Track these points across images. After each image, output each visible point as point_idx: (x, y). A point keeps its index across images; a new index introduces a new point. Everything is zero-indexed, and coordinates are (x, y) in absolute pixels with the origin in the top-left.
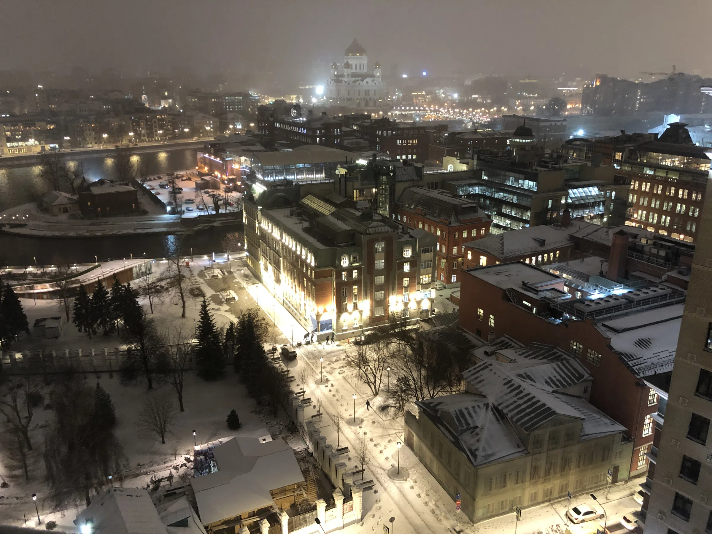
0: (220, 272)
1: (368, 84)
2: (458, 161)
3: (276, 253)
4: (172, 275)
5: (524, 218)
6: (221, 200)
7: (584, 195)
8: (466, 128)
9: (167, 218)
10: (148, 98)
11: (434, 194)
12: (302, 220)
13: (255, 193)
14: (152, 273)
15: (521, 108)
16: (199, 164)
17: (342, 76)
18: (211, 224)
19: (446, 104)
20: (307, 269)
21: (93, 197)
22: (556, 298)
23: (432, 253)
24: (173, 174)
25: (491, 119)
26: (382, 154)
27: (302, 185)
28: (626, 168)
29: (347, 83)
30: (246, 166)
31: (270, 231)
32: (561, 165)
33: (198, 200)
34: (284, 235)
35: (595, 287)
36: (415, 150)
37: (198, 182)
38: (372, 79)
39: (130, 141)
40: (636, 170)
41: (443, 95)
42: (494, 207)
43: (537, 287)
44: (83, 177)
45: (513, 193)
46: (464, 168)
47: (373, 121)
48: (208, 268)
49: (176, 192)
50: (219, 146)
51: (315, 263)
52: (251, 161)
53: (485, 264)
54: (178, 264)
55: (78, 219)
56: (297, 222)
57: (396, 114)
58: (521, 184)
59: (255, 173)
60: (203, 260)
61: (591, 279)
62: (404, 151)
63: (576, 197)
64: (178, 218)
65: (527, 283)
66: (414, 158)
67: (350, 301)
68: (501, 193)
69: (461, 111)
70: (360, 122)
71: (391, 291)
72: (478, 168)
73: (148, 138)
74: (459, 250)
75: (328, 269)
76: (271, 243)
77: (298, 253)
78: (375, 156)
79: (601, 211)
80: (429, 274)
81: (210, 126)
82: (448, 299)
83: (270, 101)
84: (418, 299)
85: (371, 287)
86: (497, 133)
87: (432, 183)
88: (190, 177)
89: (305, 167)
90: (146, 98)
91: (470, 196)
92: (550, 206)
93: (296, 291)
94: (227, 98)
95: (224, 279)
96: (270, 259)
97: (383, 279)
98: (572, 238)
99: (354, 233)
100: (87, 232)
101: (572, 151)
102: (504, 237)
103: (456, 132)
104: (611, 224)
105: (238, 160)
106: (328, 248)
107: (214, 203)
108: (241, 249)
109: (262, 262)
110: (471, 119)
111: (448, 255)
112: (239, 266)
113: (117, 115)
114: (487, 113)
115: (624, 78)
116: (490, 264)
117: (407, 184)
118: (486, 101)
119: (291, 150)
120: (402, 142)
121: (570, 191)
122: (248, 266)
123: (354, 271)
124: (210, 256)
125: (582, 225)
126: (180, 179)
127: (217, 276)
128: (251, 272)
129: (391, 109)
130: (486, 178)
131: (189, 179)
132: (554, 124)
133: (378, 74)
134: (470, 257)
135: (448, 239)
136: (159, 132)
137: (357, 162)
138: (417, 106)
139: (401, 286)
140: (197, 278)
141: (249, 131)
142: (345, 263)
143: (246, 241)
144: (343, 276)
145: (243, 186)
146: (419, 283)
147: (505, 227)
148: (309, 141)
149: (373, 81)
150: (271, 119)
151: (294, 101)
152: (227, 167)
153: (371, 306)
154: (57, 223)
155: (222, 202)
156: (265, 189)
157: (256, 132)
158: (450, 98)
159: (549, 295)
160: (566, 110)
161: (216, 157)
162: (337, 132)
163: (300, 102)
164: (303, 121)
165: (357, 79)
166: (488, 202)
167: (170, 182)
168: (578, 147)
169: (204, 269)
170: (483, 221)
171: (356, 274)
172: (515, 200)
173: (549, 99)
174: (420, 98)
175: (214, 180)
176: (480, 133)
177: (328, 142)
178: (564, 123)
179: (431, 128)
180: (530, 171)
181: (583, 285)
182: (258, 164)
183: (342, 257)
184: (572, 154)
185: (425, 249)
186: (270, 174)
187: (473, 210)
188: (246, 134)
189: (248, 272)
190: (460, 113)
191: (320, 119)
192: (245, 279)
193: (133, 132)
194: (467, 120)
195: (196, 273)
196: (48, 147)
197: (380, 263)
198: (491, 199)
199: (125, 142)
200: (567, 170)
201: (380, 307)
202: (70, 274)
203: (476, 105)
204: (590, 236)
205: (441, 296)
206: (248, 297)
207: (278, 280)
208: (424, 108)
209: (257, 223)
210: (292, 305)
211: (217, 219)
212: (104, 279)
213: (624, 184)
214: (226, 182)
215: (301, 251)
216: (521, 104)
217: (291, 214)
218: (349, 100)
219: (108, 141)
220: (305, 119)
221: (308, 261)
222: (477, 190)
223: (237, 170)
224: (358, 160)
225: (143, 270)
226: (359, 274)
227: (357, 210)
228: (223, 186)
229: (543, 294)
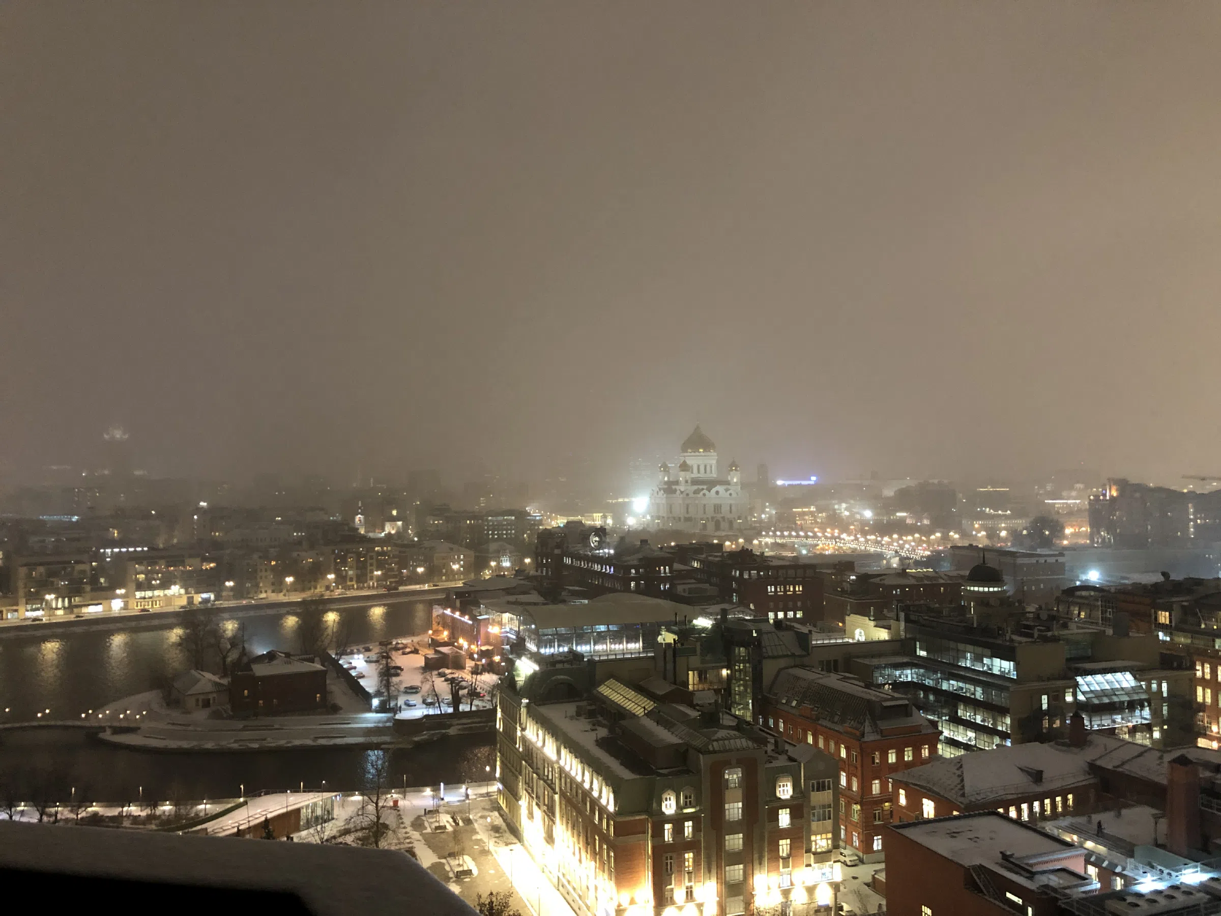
0: (451, 820)
1: (719, 495)
2: (872, 623)
3: (549, 785)
4: (365, 824)
5: (1000, 728)
6: (465, 688)
7: (1108, 687)
8: (889, 567)
9: (372, 718)
10: (365, 518)
11: (833, 681)
12: (595, 725)
13: (518, 675)
14: (333, 819)
15: (983, 533)
16: (435, 626)
17: (677, 483)
18: (444, 731)
19: (852, 527)
20: (600, 819)
21: (255, 680)
22: (1069, 887)
23: (831, 791)
24: (391, 643)
25: (932, 552)
26: (741, 608)
27: (600, 661)
28: (1183, 640)
29: (685, 494)
30: (511, 629)
31: (540, 744)
32: (1056, 633)
33: (426, 687)
34: (564, 752)
35: (1147, 868)
36: (799, 604)
37: (430, 657)
38: (725, 487)
39: (328, 588)
40: (1200, 643)
41: (847, 513)
42: (942, 707)
43: (1031, 865)
44: (244, 647)
45: (976, 682)
46: (883, 635)
47: (725, 554)
48: (430, 811)
49: (389, 673)
50: (469, 596)
51: (615, 806)
52: (519, 620)
53: (932, 816)
54: (377, 804)
55: (223, 718)
56: (589, 727)
57: (766, 544)
58: (988, 666)
59: (524, 640)
60: (424, 797)
61: (1138, 851)
62: (781, 605)
63: (1092, 691)
64: (388, 720)
65: (1011, 856)
66: (798, 616)
67: (680, 882)
68: (952, 682)
69: (879, 539)
70: (704, 556)
71: (756, 866)
72: (908, 636)
73: (357, 582)
74: (884, 786)
75: (637, 818)
76: (541, 767)
77: (587, 786)
78: (724, 612)
79: (1146, 719)
80: (827, 833)
81: (459, 563)
82: (868, 885)
83: (560, 521)
84: (810, 884)
85: (719, 858)
86: (943, 576)
87: (829, 662)
88: (418, 647)
89: (609, 630)
90: (362, 519)
91: (898, 686)
92: (1045, 707)
93: (580, 861)
94: (490, 518)
95: (456, 834)
96: (538, 797)
97: (741, 841)
98: (1093, 768)
99: (687, 750)
100: (236, 742)
101: (1077, 609)
102: (963, 762)
103: (870, 573)
104: (1168, 741)
105: (498, 619)
106: (638, 777)
107: (452, 693)
108: (490, 778)
109: (524, 802)
110: (896, 552)
111: (862, 798)
112: (484, 809)
113: (312, 546)
114: (924, 542)
115: (1160, 485)
116: (942, 816)
117: (782, 663)
118: (921, 522)
119: (586, 601)
120: (776, 589)
121: (1079, 679)
122: (499, 809)
123: (686, 824)
124: (436, 789)
125: (1111, 743)
126: (401, 652)
127: (445, 827)
128: (505, 820)
129: (758, 534)
130: (923, 653)
131: (416, 651)
132: (1042, 560)
133: (735, 480)
134: (903, 801)
135: (862, 766)
136: (376, 573)
137: (695, 622)
138: (802, 529)
139: (775, 856)
140: (409, 829)
141: (520, 572)
142: (669, 806)
143: (498, 763)
144: (666, 832)
145: (503, 664)
146: (808, 851)
147: (967, 744)
148: (618, 586)
149: (727, 490)
150: (557, 551)
151: (598, 523)
152: (478, 632)
153: (720, 895)
154: (189, 725)
155: (466, 691)
156: (537, 668)
157: (532, 573)
158: (858, 517)
159: (1054, 881)
160: (1064, 537)
161: (463, 614)
162: (665, 572)
163: (608, 525)
164: (609, 553)
165: (701, 487)
166: (931, 697)
167: (383, 657)
168: (1086, 602)
169: (423, 813)
170: (923, 732)
171: (690, 829)
172: (979, 694)
173: (1032, 519)
174: (807, 517)
175: (457, 652)
176: (913, 576)
177: (650, 588)
178: (1061, 559)
179: (828, 566)
180: (1000, 642)
181: (1123, 864)
182: (530, 625)
183: (664, 796)
184: (1076, 612)
185: (818, 783)
186: (550, 643)
187: (904, 711)
188: (516, 575)
189: (499, 821)
190: (877, 543)
191: (637, 550)
192: (492, 833)
193: (335, 573)
194: (889, 553)
195: (408, 821)
196: (198, 598)
197: (735, 809)
198: (937, 692)
199: (320, 590)
200: (1068, 641)
201: (736, 898)
202: (192, 818)
203: (902, 528)
204: (1127, 767)
205: (854, 878)
206: (497, 871)
207: (550, 838)
208: (815, 533)
209: (519, 728)
210: (574, 889)
211: (455, 722)
212: (249, 828)
213: (1180, 668)
214: (476, 656)
215: (592, 783)
216: (983, 527)
217: (579, 714)
218: (688, 519)
219: (294, 588)
220: (612, 552)
221: (603, 802)
222: (908, 675)
223: (496, 636)
224: (696, 619)
225: (319, 812)
226: (696, 829)
227: (692, 706)
228: (470, 664)
229: (1044, 880)
